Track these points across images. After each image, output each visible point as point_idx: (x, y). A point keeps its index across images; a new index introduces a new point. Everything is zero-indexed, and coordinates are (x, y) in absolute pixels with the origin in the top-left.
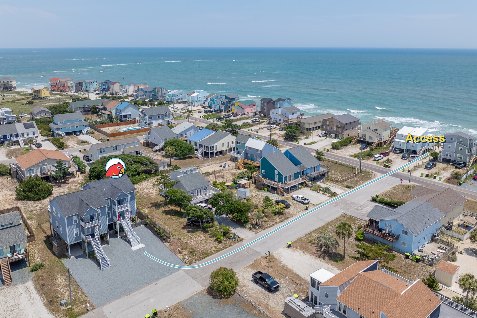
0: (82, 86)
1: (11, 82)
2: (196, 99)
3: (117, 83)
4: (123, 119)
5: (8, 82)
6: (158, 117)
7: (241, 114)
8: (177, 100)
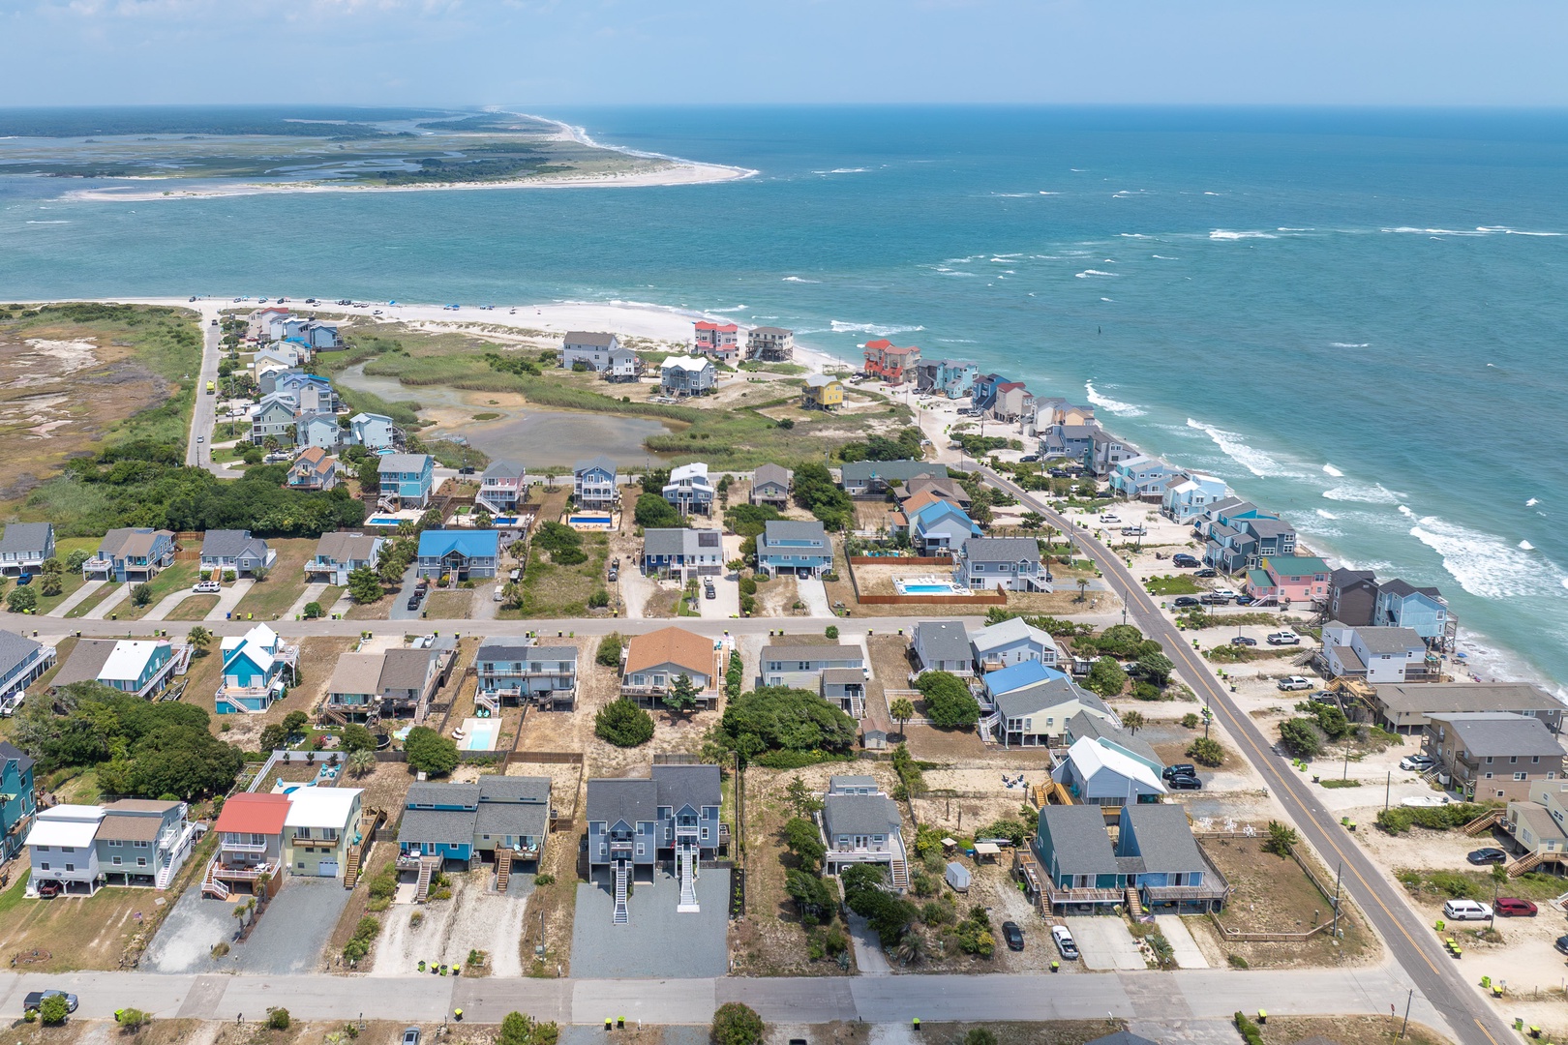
0: (934, 376)
1: (781, 338)
2: (1185, 502)
3: (1016, 390)
4: (928, 547)
5: (773, 337)
6: (1002, 568)
7: (1264, 598)
8: (1137, 489)
